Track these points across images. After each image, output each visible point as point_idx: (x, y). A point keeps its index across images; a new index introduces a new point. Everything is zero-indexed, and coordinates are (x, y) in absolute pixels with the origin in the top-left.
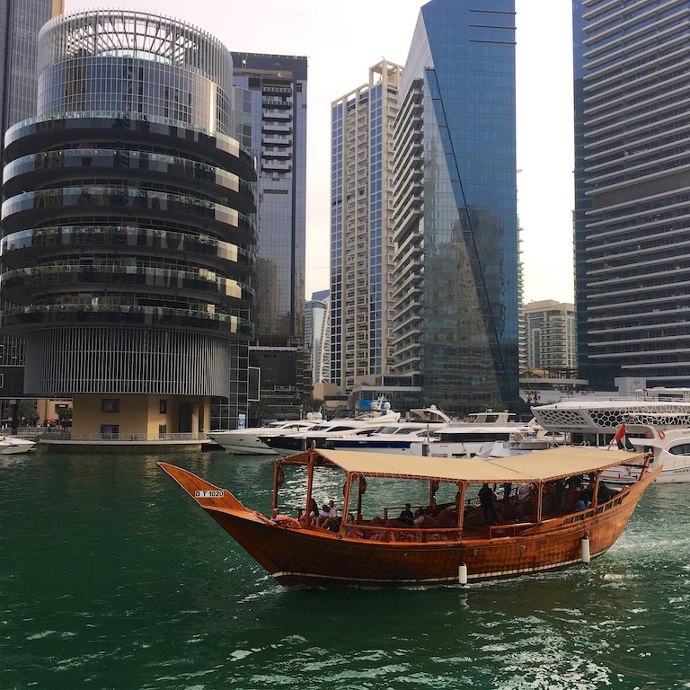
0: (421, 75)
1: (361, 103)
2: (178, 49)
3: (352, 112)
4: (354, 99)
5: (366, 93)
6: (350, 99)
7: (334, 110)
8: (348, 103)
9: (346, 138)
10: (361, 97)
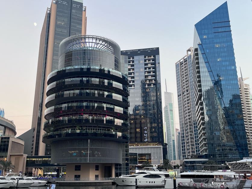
0: (197, 47)
1: (185, 62)
2: (103, 46)
3: (182, 65)
4: (182, 61)
5: (186, 58)
6: (181, 61)
7: (176, 66)
8: (181, 63)
9: (181, 74)
10: (185, 60)
